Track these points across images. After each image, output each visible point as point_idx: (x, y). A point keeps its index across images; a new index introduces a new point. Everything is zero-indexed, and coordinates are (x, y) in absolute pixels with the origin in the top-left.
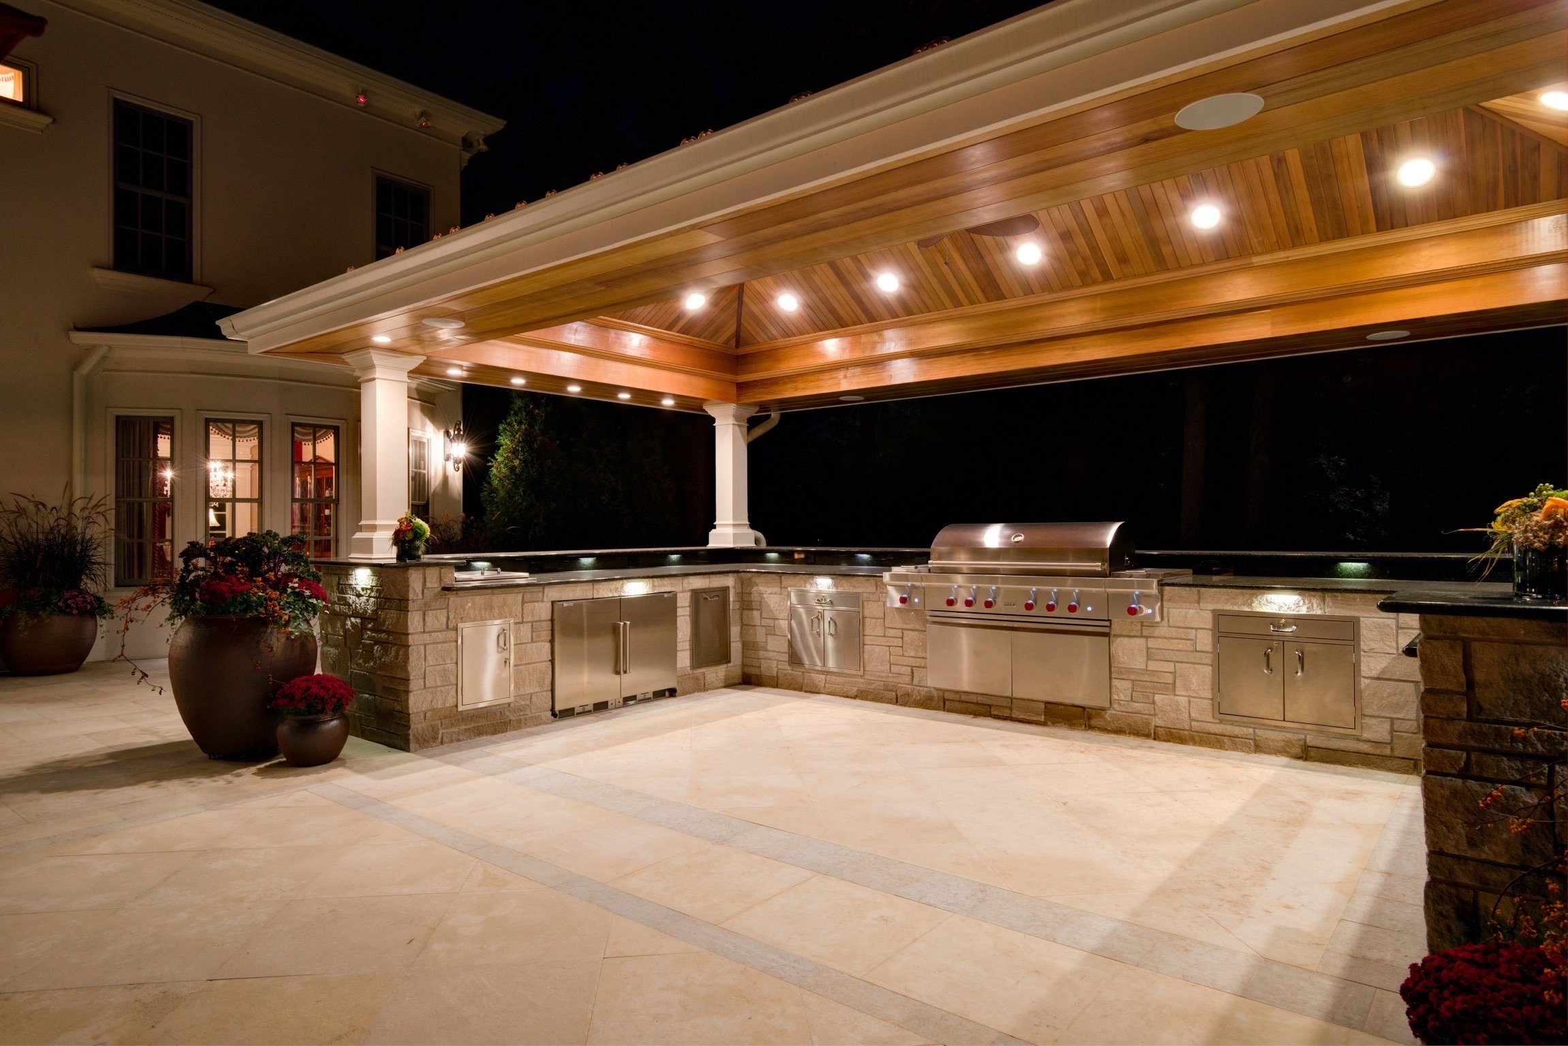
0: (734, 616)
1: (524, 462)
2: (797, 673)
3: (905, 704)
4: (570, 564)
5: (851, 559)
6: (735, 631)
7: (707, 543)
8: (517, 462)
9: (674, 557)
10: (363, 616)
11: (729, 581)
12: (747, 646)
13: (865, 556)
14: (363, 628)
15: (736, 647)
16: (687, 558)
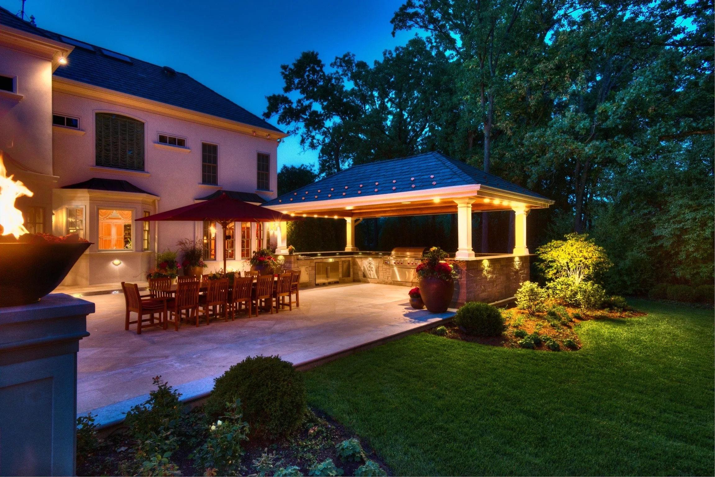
0: (351, 267)
1: (295, 227)
2: (365, 279)
3: (387, 284)
4: (316, 255)
5: (377, 254)
6: (351, 270)
7: (344, 250)
8: (293, 228)
9: (337, 254)
10: (281, 265)
11: (350, 259)
12: (354, 273)
13: (381, 254)
14: (281, 267)
15: (352, 273)
16: (341, 254)
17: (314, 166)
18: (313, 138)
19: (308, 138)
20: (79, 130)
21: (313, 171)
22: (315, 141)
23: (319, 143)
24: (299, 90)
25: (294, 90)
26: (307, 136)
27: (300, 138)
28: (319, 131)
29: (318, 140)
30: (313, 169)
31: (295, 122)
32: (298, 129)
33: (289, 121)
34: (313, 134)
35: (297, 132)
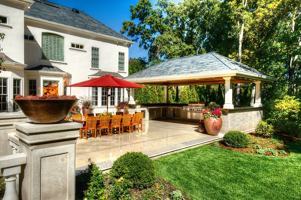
0: (167, 111)
2: (174, 117)
11: (166, 107)
15: (167, 114)
17: (146, 58)
18: (146, 43)
19: (143, 44)
20: (34, 41)
21: (145, 61)
22: (147, 45)
23: (148, 46)
24: (139, 18)
25: (136, 18)
26: (142, 43)
27: (139, 44)
28: (149, 40)
29: (148, 44)
30: (145, 59)
31: (137, 35)
32: (138, 39)
33: (133, 34)
34: (146, 41)
35: (137, 40)
